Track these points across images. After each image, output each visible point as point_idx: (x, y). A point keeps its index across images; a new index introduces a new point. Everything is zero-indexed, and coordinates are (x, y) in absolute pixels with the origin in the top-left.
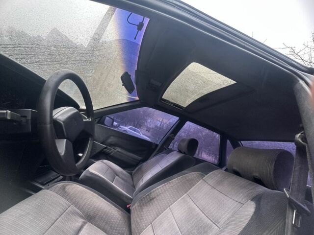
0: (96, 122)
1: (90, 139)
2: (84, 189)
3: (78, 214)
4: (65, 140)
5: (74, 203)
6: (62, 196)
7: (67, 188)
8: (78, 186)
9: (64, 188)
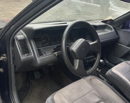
0: (120, 28)
1: (98, 54)
2: (102, 83)
3: (97, 95)
4: (78, 60)
5: (95, 89)
6: (90, 84)
7: (93, 80)
8: (98, 80)
9: (91, 80)
